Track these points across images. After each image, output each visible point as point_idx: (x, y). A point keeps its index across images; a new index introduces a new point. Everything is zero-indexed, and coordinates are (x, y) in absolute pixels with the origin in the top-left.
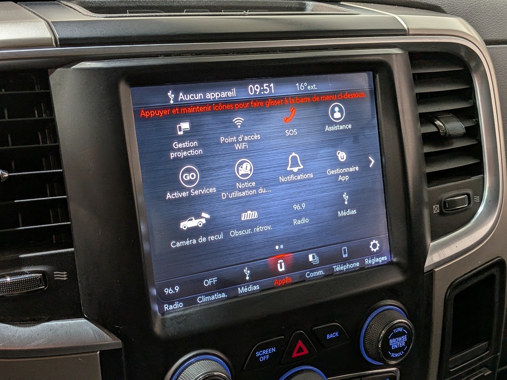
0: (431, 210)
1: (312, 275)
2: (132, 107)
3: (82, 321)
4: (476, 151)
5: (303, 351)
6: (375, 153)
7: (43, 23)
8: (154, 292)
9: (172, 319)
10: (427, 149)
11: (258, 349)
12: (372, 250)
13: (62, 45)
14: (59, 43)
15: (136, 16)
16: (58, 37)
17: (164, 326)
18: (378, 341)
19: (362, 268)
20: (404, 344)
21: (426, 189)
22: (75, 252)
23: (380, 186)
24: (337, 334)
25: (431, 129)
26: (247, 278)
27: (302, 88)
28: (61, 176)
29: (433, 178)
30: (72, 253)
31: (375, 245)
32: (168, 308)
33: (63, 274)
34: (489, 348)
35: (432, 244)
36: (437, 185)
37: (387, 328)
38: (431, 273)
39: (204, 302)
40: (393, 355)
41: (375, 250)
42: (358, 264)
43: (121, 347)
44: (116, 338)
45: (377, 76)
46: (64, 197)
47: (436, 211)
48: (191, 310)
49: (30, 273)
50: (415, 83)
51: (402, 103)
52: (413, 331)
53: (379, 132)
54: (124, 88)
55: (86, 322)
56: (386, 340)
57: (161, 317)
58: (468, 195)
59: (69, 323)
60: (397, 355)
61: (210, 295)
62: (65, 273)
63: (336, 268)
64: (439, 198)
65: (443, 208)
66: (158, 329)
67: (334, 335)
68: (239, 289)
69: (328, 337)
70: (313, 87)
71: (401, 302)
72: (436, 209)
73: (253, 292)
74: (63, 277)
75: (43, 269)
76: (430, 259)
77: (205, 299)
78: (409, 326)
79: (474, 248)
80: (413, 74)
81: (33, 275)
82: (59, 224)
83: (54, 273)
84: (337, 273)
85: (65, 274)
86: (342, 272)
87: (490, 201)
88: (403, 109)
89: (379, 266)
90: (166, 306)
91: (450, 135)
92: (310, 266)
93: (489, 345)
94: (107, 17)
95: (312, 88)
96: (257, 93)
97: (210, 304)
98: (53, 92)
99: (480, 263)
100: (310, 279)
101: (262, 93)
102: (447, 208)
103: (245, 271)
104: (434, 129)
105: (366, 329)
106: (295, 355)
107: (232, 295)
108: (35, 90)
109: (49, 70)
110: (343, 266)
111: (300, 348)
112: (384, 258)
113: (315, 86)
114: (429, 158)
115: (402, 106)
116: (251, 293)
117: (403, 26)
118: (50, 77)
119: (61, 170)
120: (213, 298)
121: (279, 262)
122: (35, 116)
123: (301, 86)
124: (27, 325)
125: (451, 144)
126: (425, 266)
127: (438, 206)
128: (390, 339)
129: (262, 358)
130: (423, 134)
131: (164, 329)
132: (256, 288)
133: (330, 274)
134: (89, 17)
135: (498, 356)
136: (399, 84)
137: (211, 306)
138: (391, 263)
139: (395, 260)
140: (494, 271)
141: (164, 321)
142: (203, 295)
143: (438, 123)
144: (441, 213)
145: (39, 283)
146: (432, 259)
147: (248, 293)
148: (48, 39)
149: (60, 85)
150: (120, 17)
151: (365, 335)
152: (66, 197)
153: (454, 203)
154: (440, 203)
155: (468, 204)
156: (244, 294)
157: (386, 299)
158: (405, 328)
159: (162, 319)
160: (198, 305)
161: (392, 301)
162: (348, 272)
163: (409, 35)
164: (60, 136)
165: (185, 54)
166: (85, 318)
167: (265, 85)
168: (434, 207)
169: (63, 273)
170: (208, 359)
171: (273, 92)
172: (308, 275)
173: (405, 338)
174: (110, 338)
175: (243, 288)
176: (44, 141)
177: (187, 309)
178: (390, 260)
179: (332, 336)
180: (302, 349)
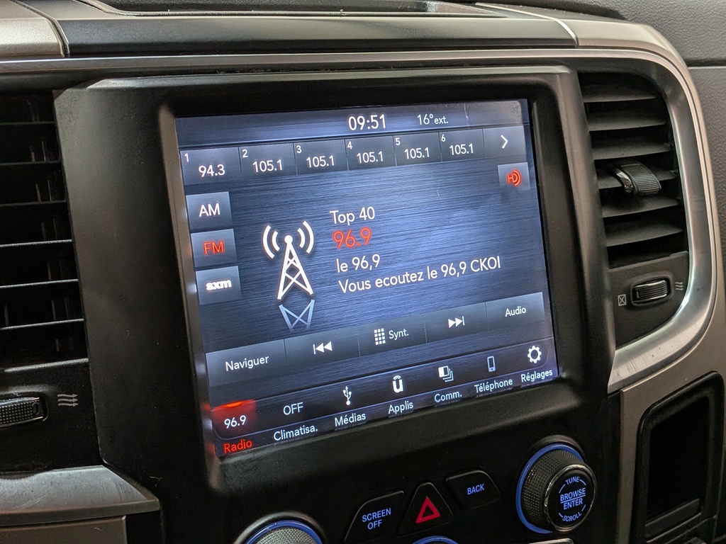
0: (615, 302)
1: (443, 398)
2: (178, 147)
3: (101, 469)
4: (676, 216)
5: (433, 513)
6: (533, 217)
7: (46, 23)
8: (209, 424)
9: (235, 465)
10: (608, 213)
11: (365, 511)
12: (531, 360)
13: (73, 55)
14: (69, 52)
15: (184, 15)
16: (67, 42)
17: (225, 476)
18: (544, 497)
19: (516, 389)
20: (581, 502)
21: (607, 271)
22: (90, 364)
23: (540, 266)
24: (481, 487)
25: (612, 184)
26: (348, 403)
27: (426, 121)
28: (70, 249)
29: (617, 255)
30: (86, 365)
31: (535, 353)
32: (230, 449)
33: (72, 398)
34: (702, 508)
35: (617, 352)
36: (623, 265)
37: (556, 478)
38: (618, 395)
39: (284, 440)
40: (565, 518)
41: (535, 361)
42: (510, 382)
43: (158, 509)
44: (151, 495)
45: (535, 105)
46: (74, 280)
47: (622, 303)
48: (265, 452)
49: (21, 396)
50: (587, 116)
51: (571, 145)
52: (594, 482)
53: (538, 187)
54: (165, 117)
55: (106, 471)
56: (555, 495)
57: (220, 463)
58: (667, 280)
59: (80, 473)
60: (571, 518)
61: (294, 428)
62: (74, 396)
63: (478, 387)
64: (626, 284)
65: (632, 300)
66: (214, 481)
67: (478, 488)
68: (336, 419)
69: (470, 491)
70: (443, 120)
71: (575, 439)
72: (622, 300)
73: (357, 424)
74: (72, 403)
75: (40, 391)
76: (616, 375)
77: (285, 435)
78: (589, 475)
79: (677, 359)
80: (585, 103)
81: (26, 399)
82: (66, 321)
83: (58, 396)
84: (480, 396)
85: (75, 398)
86: (487, 394)
87: (698, 290)
88: (572, 153)
89: (540, 385)
90: (227, 446)
91: (639, 193)
92: (441, 385)
93: (701, 503)
94: (141, 16)
95: (441, 121)
96: (361, 129)
97: (292, 442)
98: (59, 124)
99: (687, 380)
100: (441, 405)
101: (369, 128)
102: (637, 298)
103: (344, 391)
104: (616, 184)
105: (525, 479)
106: (420, 519)
107: (326, 427)
108: (31, 121)
109: (54, 91)
110: (489, 384)
111: (428, 508)
112: (549, 373)
113: (444, 118)
114: (610, 226)
115: (572, 149)
116: (353, 425)
117: (570, 35)
118: (55, 102)
119: (71, 240)
120: (297, 433)
121: (395, 378)
122: (31, 160)
123: (425, 119)
124: (16, 476)
125: (641, 206)
126: (609, 385)
127: (625, 295)
128: (561, 494)
129: (371, 525)
130: (602, 191)
131: (225, 480)
132: (362, 417)
133: (471, 397)
134: (112, 15)
135: (713, 520)
136: (567, 116)
137: (293, 445)
138: (557, 381)
139: (564, 375)
140: (707, 393)
141: (223, 468)
142: (283, 429)
143: (621, 174)
144: (629, 307)
145: (35, 412)
146: (618, 375)
147: (350, 426)
148: (53, 45)
149: (71, 113)
150: (159, 15)
151: (523, 488)
152: (77, 280)
153: (647, 292)
154: (627, 291)
155: (668, 294)
156: (343, 427)
157: (554, 434)
158: (582, 477)
159: (221, 466)
160: (275, 444)
161: (562, 436)
162: (497, 392)
163: (578, 47)
164: (69, 189)
165: (257, 69)
166: (105, 465)
167: (372, 116)
168: (619, 296)
169: (71, 396)
170: (290, 527)
171: (384, 127)
172: (438, 398)
173: (582, 492)
174: (142, 496)
175: (341, 418)
176: (45, 198)
177: (258, 450)
178: (557, 376)
179: (474, 490)
180: (430, 510)
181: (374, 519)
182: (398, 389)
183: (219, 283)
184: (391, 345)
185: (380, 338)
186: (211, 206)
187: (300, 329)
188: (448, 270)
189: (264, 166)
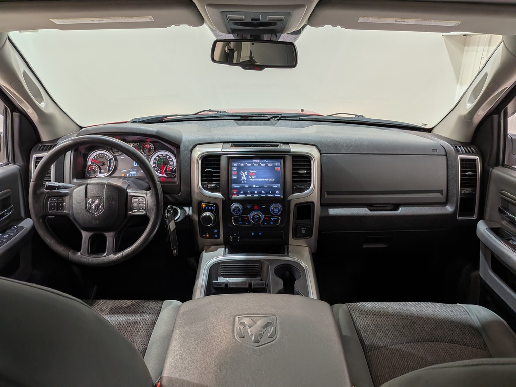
2: (232, 162)
8: (232, 192)
9: (234, 197)
13: (223, 152)
19: (274, 196)
26: (249, 193)
27: (264, 161)
30: (220, 184)
31: (277, 192)
32: (234, 195)
39: (240, 196)
44: (225, 198)
47: (295, 188)
48: (238, 197)
66: (232, 198)
69: (263, 206)
89: (277, 196)
92: (262, 193)
96: (255, 162)
97: (242, 196)
98: (221, 159)
100: (262, 196)
101: (257, 162)
107: (246, 195)
112: (279, 195)
116: (250, 196)
133: (266, 196)
156: (248, 196)
162: (271, 196)
166: (221, 193)
167: (257, 160)
170: (239, 204)
171: (259, 162)
180: (256, 207)
181: (249, 206)
182: (256, 192)
183: (235, 177)
184: (256, 187)
185: (254, 186)
186: (235, 169)
187: (244, 184)
188: (265, 180)
189: (242, 165)
